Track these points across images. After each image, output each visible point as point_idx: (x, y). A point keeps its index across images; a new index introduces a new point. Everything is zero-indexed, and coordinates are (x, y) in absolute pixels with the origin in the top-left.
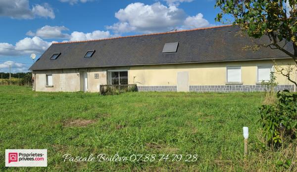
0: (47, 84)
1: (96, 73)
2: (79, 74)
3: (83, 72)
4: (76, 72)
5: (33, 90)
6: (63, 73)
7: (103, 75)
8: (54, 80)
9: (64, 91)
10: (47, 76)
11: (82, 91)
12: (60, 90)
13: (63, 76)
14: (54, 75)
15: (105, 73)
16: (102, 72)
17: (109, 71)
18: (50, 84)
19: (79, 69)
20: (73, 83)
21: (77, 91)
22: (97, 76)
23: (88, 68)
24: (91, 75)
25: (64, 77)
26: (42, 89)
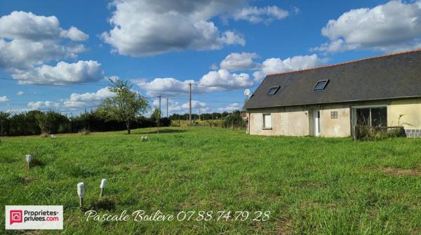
0: (264, 126)
1: (333, 110)
2: (307, 112)
3: (313, 109)
4: (304, 111)
5: (247, 133)
6: (285, 111)
7: (344, 113)
8: (273, 121)
9: (287, 135)
10: (264, 115)
11: (312, 135)
12: (282, 134)
13: (285, 116)
14: (274, 115)
15: (347, 110)
16: (343, 110)
17: (353, 107)
18: (268, 125)
19: (307, 105)
20: (299, 124)
21: (306, 135)
22: (334, 115)
23: (321, 104)
24: (326, 113)
25: (287, 117)
26: (259, 131)
